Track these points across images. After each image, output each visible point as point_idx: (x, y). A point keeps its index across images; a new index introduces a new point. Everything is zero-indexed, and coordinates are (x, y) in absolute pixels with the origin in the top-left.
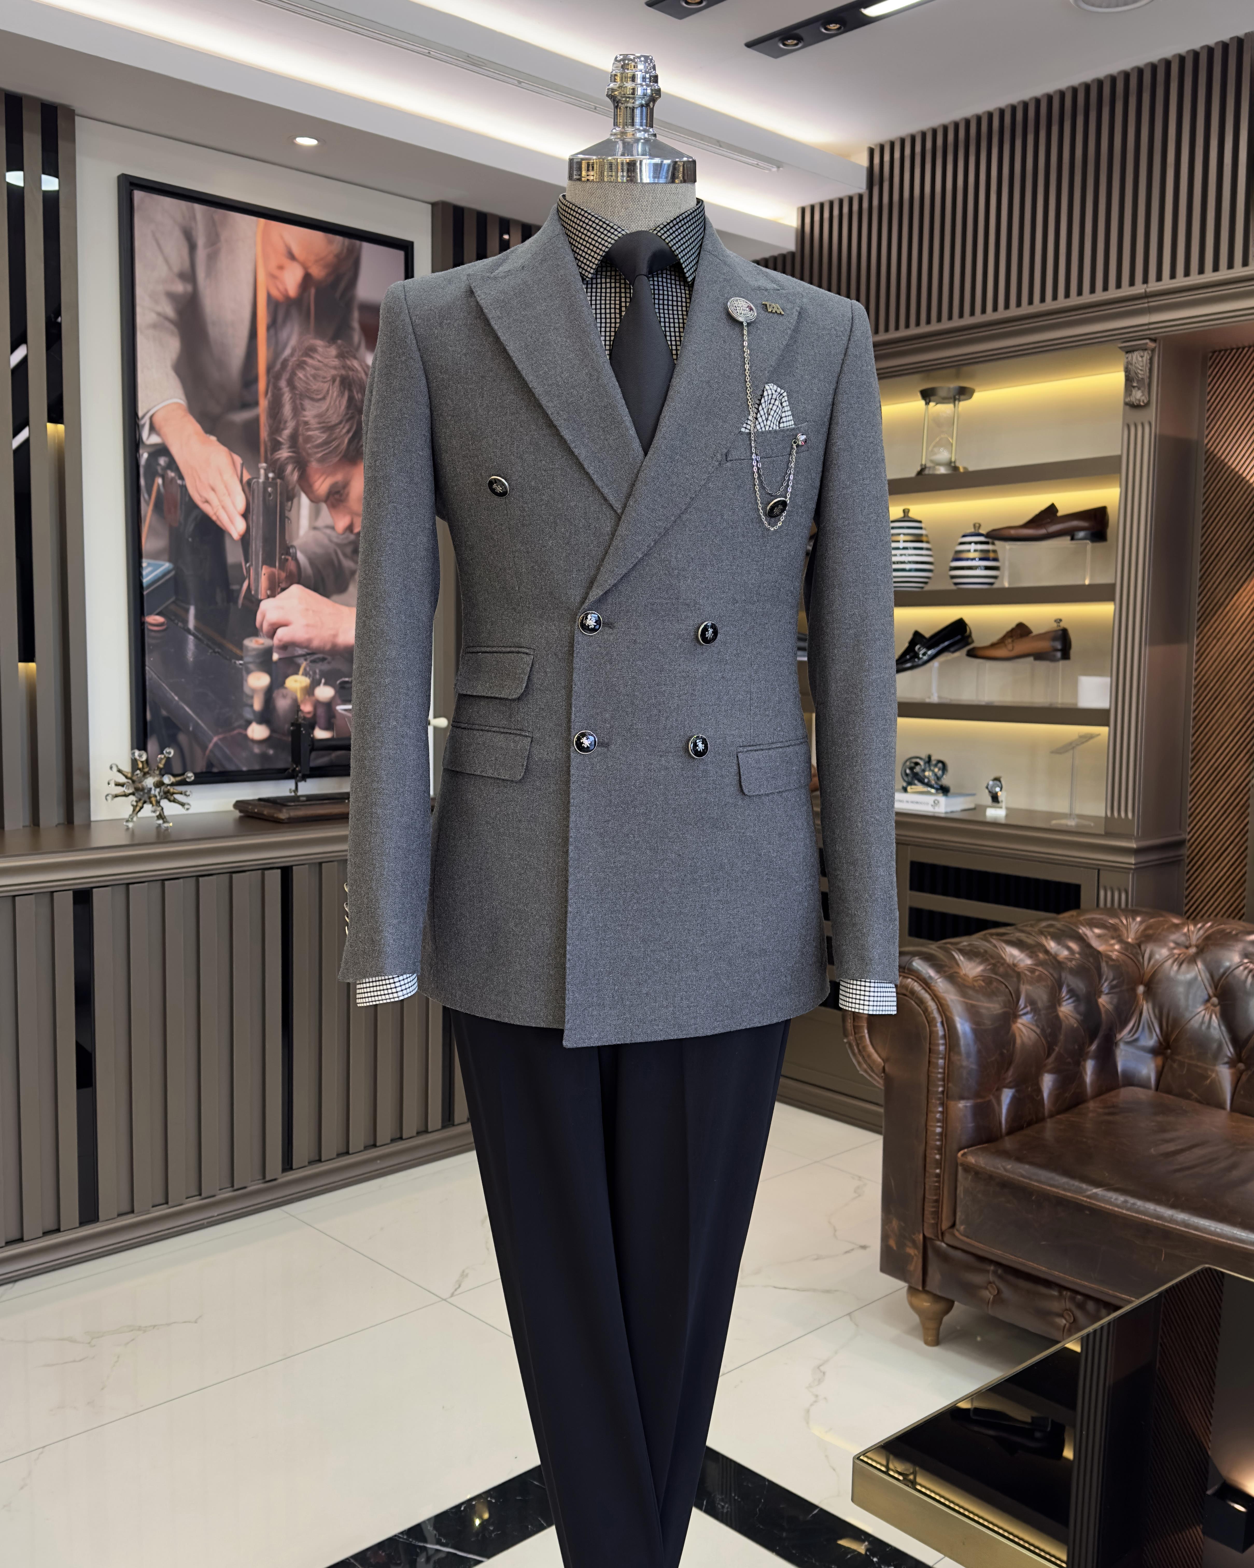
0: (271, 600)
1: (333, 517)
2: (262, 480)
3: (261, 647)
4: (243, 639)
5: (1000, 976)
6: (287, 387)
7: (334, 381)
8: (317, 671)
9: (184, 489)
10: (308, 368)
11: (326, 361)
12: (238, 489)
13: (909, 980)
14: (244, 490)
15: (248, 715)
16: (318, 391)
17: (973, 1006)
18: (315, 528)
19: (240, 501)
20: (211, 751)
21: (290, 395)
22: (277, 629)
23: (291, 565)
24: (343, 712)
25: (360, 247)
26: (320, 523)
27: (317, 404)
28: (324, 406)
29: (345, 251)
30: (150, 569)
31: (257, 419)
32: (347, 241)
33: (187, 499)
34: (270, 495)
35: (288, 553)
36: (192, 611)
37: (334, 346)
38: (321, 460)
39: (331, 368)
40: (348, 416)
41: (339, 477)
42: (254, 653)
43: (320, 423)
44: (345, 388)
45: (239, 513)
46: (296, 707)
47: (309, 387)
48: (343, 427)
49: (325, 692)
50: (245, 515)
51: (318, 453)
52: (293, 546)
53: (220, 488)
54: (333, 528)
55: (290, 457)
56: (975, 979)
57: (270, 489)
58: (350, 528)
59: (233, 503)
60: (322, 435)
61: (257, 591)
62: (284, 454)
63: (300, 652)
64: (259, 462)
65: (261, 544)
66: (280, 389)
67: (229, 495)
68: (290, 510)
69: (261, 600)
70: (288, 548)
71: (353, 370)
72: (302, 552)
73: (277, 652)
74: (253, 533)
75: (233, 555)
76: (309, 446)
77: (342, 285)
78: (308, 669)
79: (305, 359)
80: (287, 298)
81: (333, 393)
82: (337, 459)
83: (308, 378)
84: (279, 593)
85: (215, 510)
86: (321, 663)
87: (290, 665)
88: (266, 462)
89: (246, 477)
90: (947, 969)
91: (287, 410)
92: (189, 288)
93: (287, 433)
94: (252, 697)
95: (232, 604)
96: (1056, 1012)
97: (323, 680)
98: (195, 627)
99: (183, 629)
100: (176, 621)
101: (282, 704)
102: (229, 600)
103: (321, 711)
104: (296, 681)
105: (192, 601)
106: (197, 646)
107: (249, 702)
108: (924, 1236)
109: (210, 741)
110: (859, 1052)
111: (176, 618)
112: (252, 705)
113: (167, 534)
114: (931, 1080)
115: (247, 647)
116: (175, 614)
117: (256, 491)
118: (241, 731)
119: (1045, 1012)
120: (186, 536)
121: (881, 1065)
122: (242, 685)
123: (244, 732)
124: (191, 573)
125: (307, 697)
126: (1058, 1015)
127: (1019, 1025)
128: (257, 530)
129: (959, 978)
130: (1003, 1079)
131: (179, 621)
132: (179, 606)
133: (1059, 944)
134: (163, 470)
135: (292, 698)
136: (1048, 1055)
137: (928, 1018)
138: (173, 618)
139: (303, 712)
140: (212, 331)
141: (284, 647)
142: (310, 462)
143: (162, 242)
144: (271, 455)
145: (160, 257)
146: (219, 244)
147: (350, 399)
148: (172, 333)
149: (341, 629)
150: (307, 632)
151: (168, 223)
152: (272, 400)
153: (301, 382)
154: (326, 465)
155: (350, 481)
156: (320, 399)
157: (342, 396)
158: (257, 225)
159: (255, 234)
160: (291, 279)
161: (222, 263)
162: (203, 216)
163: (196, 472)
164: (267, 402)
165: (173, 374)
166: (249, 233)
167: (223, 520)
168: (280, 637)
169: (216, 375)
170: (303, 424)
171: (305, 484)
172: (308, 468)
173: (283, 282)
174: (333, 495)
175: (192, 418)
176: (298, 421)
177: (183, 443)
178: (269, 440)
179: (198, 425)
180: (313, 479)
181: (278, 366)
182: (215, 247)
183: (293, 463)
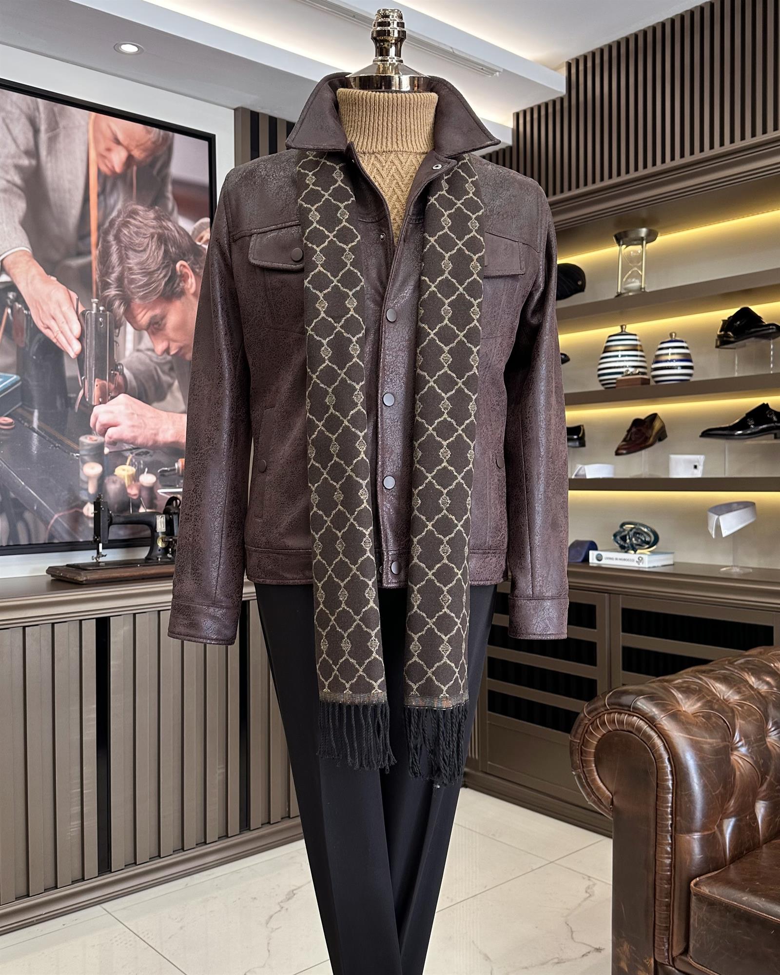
0: (102, 405)
1: (152, 342)
2: (94, 312)
3: (95, 442)
4: (79, 437)
5: (717, 711)
6: (114, 240)
7: (153, 238)
8: (142, 462)
9: (29, 318)
10: (131, 227)
11: (146, 222)
12: (75, 318)
13: (635, 718)
14: (79, 319)
15: (84, 496)
16: (140, 245)
17: (697, 742)
19: (77, 328)
20: (52, 526)
21: (117, 247)
22: (108, 428)
23: (119, 379)
24: (163, 495)
25: (173, 136)
27: (138, 255)
28: (145, 256)
29: (161, 139)
31: (90, 264)
32: (162, 132)
33: (32, 325)
34: (101, 324)
35: (116, 370)
36: (36, 413)
37: (152, 210)
38: (143, 298)
39: (150, 227)
40: (163, 265)
41: (158, 311)
42: (88, 448)
43: (141, 269)
44: (161, 243)
45: (75, 337)
46: (124, 488)
47: (132, 241)
48: (161, 273)
49: (147, 479)
50: (80, 339)
51: (140, 292)
52: (120, 364)
53: (59, 317)
54: (153, 351)
55: (118, 295)
56: (695, 715)
57: (100, 319)
58: (167, 351)
59: (71, 330)
60: (143, 278)
61: (90, 398)
62: (112, 292)
63: (127, 447)
64: (93, 298)
65: (94, 362)
66: (109, 242)
67: (67, 322)
68: (118, 336)
69: (95, 406)
70: (117, 366)
71: (168, 230)
72: (127, 368)
73: (108, 447)
74: (87, 352)
75: (71, 370)
76: (133, 286)
77: (158, 165)
78: (134, 460)
79: (128, 219)
80: (114, 172)
81: (152, 246)
82: (155, 298)
83: (131, 234)
84: (109, 401)
85: (55, 335)
86: (144, 456)
87: (119, 457)
88: (97, 298)
89: (81, 309)
90: (670, 707)
91: (114, 258)
92: (34, 163)
93: (114, 276)
94: (87, 483)
95: (69, 409)
96: (766, 743)
97: (146, 470)
98: (39, 427)
99: (29, 427)
100: (23, 422)
101: (112, 488)
102: (67, 407)
103: (145, 494)
104: (124, 470)
105: (36, 406)
106: (40, 441)
107: (85, 486)
108: (655, 961)
109: (52, 518)
110: (589, 785)
111: (23, 419)
112: (87, 490)
113: (15, 352)
114: (658, 813)
115: (83, 442)
116: (22, 416)
117: (90, 320)
118: (78, 510)
119: (758, 744)
120: (31, 354)
121: (609, 797)
122: (79, 473)
123: (80, 511)
124: (36, 383)
125: (133, 482)
126: (767, 746)
127: (737, 758)
128: (90, 351)
129: (681, 715)
130: (727, 809)
131: (25, 422)
132: (26, 410)
133: (759, 678)
134: (11, 302)
135: (121, 482)
136: (762, 784)
137: (655, 755)
138: (20, 419)
139: (130, 494)
140: (53, 196)
141: (114, 443)
142: (134, 299)
143: (11, 126)
144: (102, 292)
145: (10, 138)
146: (58, 130)
147: (166, 252)
148: (20, 196)
149: (161, 430)
150: (133, 432)
151: (16, 112)
152: (102, 251)
153: (126, 237)
154: (147, 302)
155: (167, 314)
156: (142, 251)
157: (160, 249)
158: (89, 117)
159: (88, 124)
160: (118, 159)
161: (61, 144)
162: (45, 108)
163: (40, 304)
164: (98, 252)
165: (21, 228)
166: (83, 123)
167: (62, 342)
168: (110, 435)
169: (55, 229)
170: (127, 269)
171: (130, 316)
172: (132, 304)
173: (110, 161)
174: (153, 325)
175: (35, 262)
176: (123, 267)
177: (29, 281)
178: (100, 281)
179: (41, 269)
180: (136, 312)
181: (107, 224)
182: (54, 132)
183: (120, 299)
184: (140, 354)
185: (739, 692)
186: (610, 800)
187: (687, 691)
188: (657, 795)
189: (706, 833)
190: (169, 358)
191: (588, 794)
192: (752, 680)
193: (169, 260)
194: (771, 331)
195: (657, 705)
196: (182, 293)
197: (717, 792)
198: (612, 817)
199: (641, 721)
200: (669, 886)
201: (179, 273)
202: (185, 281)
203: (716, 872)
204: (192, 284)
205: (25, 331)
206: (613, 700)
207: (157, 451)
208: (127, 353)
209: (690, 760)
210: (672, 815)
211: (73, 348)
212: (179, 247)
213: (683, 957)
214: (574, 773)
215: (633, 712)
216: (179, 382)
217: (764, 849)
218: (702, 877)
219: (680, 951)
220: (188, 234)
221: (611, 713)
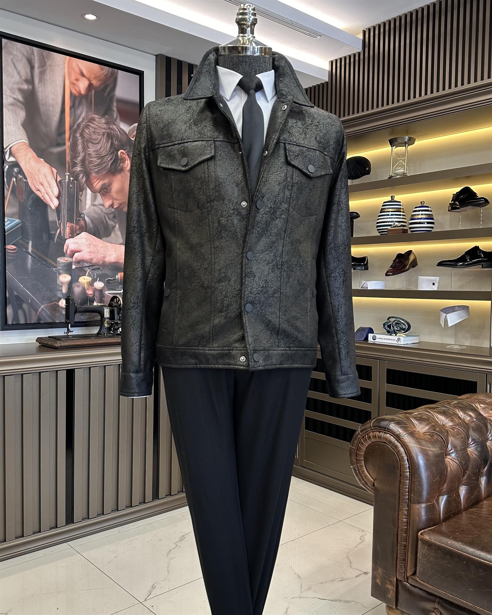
0: (71, 239)
1: (103, 200)
2: (67, 180)
3: (67, 262)
4: (57, 258)
5: (438, 431)
6: (80, 137)
7: (104, 136)
8: (95, 274)
9: (27, 184)
10: (91, 128)
11: (100, 125)
12: (55, 184)
13: (388, 435)
14: (58, 186)
15: (59, 295)
16: (96, 139)
17: (425, 450)
18: (94, 205)
19: (56, 191)
20: (40, 312)
21: (82, 141)
22: (75, 253)
23: (82, 223)
24: (108, 294)
25: (117, 72)
26: (96, 203)
27: (95, 146)
28: (99, 147)
29: (110, 73)
30: (9, 222)
31: (65, 151)
32: (110, 69)
33: (28, 189)
34: (71, 188)
35: (80, 217)
36: (30, 243)
37: (104, 118)
38: (97, 173)
39: (102, 128)
40: (110, 152)
41: (106, 181)
42: (63, 265)
43: (96, 155)
44: (109, 139)
45: (55, 196)
46: (84, 290)
47: (91, 137)
48: (108, 158)
49: (99, 285)
50: (58, 198)
51: (96, 169)
52: (83, 213)
53: (46, 184)
54: (103, 205)
55: (82, 170)
56: (424, 434)
57: (71, 185)
58: (112, 206)
59: (52, 192)
60: (97, 161)
61: (64, 234)
62: (78, 168)
63: (87, 265)
64: (66, 172)
65: (66, 211)
66: (76, 137)
67: (50, 187)
68: (81, 196)
69: (67, 239)
70: (80, 214)
71: (114, 130)
72: (88, 216)
73: (74, 265)
74: (62, 206)
75: (52, 217)
76: (91, 165)
77: (108, 90)
78: (90, 273)
79: (89, 124)
80: (80, 94)
81: (103, 140)
82: (104, 173)
83: (90, 133)
84: (75, 236)
85: (43, 195)
86: (97, 271)
87: (81, 271)
89: (59, 179)
90: (409, 429)
91: (80, 147)
92: (31, 87)
93: (80, 158)
94: (62, 286)
95: (51, 240)
96: (467, 451)
97: (98, 279)
98: (32, 251)
99: (26, 252)
100: (22, 248)
101: (77, 290)
102: (49, 239)
103: (97, 294)
104: (84, 279)
105: (30, 238)
106: (32, 261)
107: (60, 289)
108: (397, 579)
109: (40, 308)
110: (360, 474)
111: (23, 247)
112: (61, 291)
113: (18, 205)
114: (401, 491)
115: (59, 262)
116: (22, 245)
117: (64, 186)
118: (56, 303)
119: (462, 452)
120: (28, 206)
121: (372, 482)
122: (57, 281)
123: (57, 304)
124: (30, 224)
125: (90, 287)
126: (468, 453)
127: (449, 460)
128: (64, 205)
129: (416, 434)
130: (441, 490)
131: (23, 248)
132: (24, 241)
133: (465, 413)
134: (15, 174)
135: (82, 287)
136: (464, 476)
137: (399, 457)
138: (21, 247)
139: (88, 294)
140: (42, 108)
141: (78, 262)
142: (92, 173)
143: (16, 64)
144: (72, 169)
145: (15, 72)
146: (46, 67)
147: (112, 144)
148: (21, 108)
149: (107, 254)
150: (90, 256)
151: (20, 55)
152: (73, 143)
153: (87, 135)
154: (100, 175)
155: (112, 183)
156: (97, 143)
157: (108, 143)
158: (65, 59)
159: (64, 63)
160: (83, 85)
161: (47, 76)
162: (38, 53)
163: (33, 176)
164: (70, 143)
165: (22, 128)
166: (61, 63)
167: (47, 199)
168: (75, 258)
169: (44, 129)
170: (88, 155)
171: (89, 184)
172: (90, 176)
173: (78, 87)
174: (103, 189)
175: (31, 149)
176: (85, 153)
177: (27, 161)
178: (71, 161)
179: (34, 153)
180: (93, 182)
181: (76, 126)
182: (44, 68)
183: (83, 173)
184: (95, 208)
185: (452, 421)
186: (372, 483)
187: (420, 419)
188: (400, 481)
189: (429, 504)
190: (113, 210)
191: (359, 480)
192: (461, 414)
193: (114, 149)
194: (481, 202)
195: (401, 427)
196: (122, 170)
197: (436, 480)
198: (373, 493)
199: (392, 437)
200: (406, 535)
201: (120, 157)
202: (124, 162)
203: (434, 527)
204: (128, 164)
205: (24, 192)
206: (376, 424)
207: (105, 268)
208: (87, 207)
209: (421, 461)
210: (409, 493)
211: (54, 203)
212: (120, 141)
213: (413, 577)
214: (352, 467)
215: (387, 431)
216: (119, 225)
217: (464, 514)
218: (425, 530)
219: (411, 573)
220: (125, 133)
221: (374, 432)
